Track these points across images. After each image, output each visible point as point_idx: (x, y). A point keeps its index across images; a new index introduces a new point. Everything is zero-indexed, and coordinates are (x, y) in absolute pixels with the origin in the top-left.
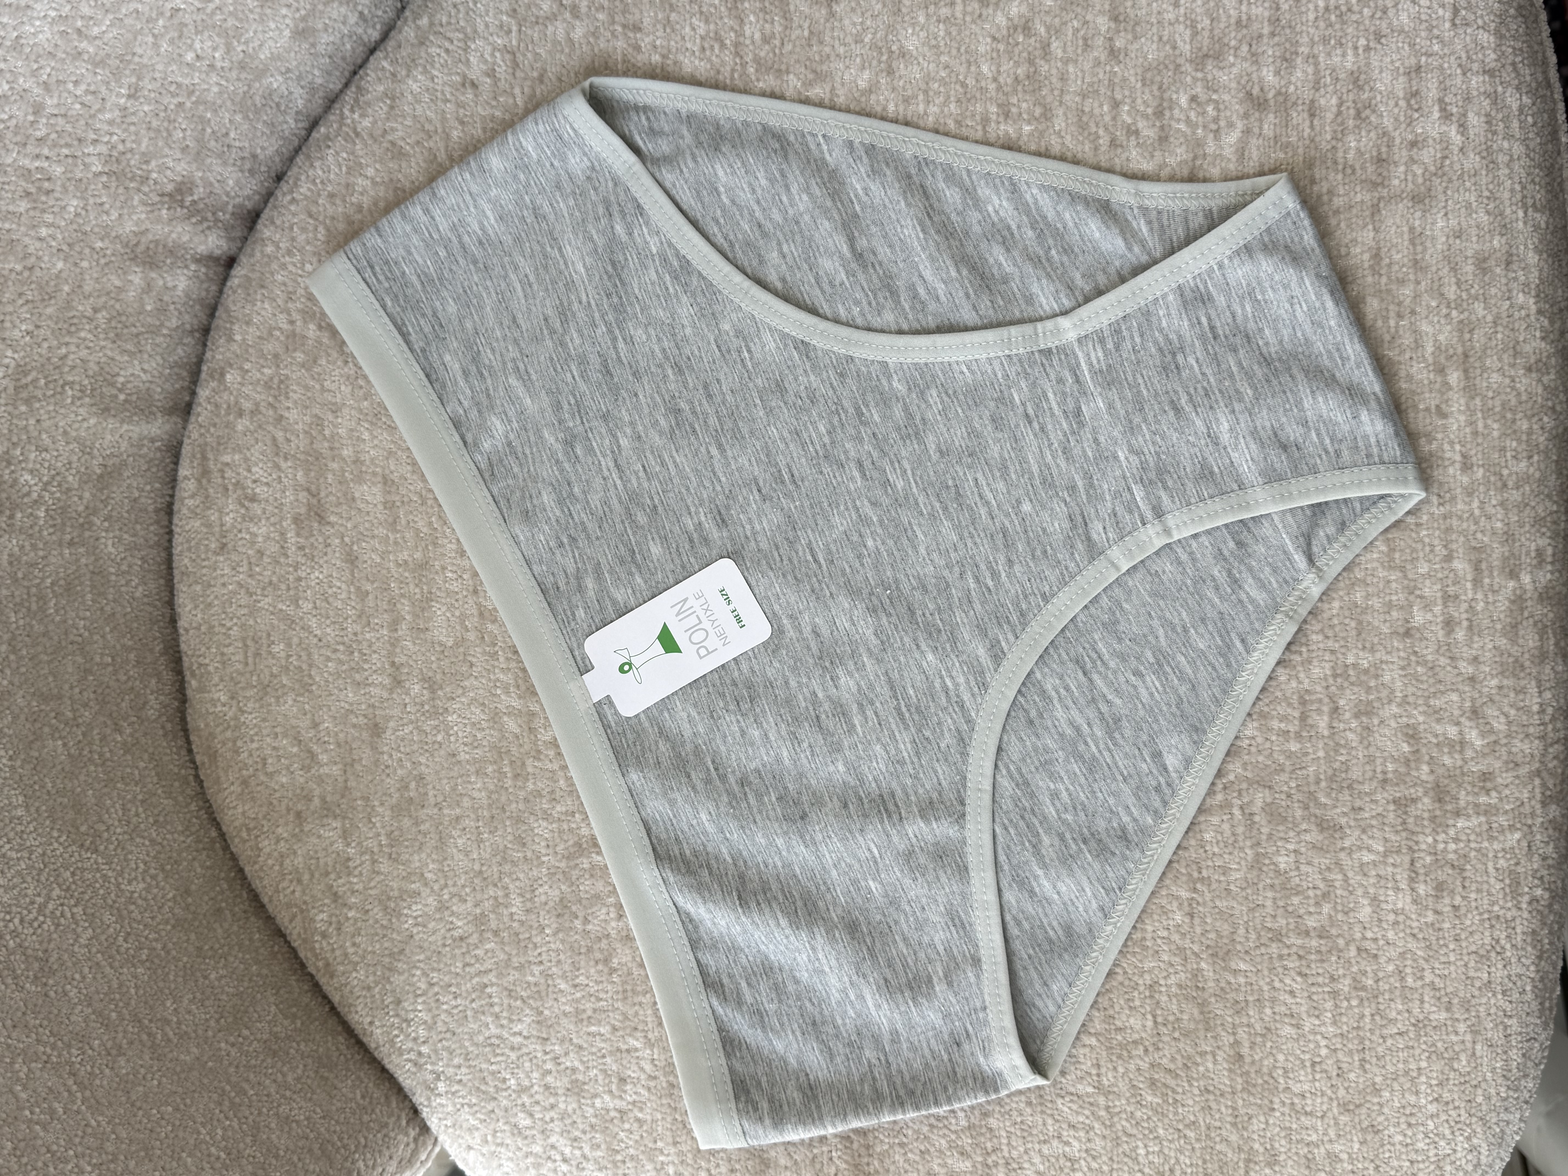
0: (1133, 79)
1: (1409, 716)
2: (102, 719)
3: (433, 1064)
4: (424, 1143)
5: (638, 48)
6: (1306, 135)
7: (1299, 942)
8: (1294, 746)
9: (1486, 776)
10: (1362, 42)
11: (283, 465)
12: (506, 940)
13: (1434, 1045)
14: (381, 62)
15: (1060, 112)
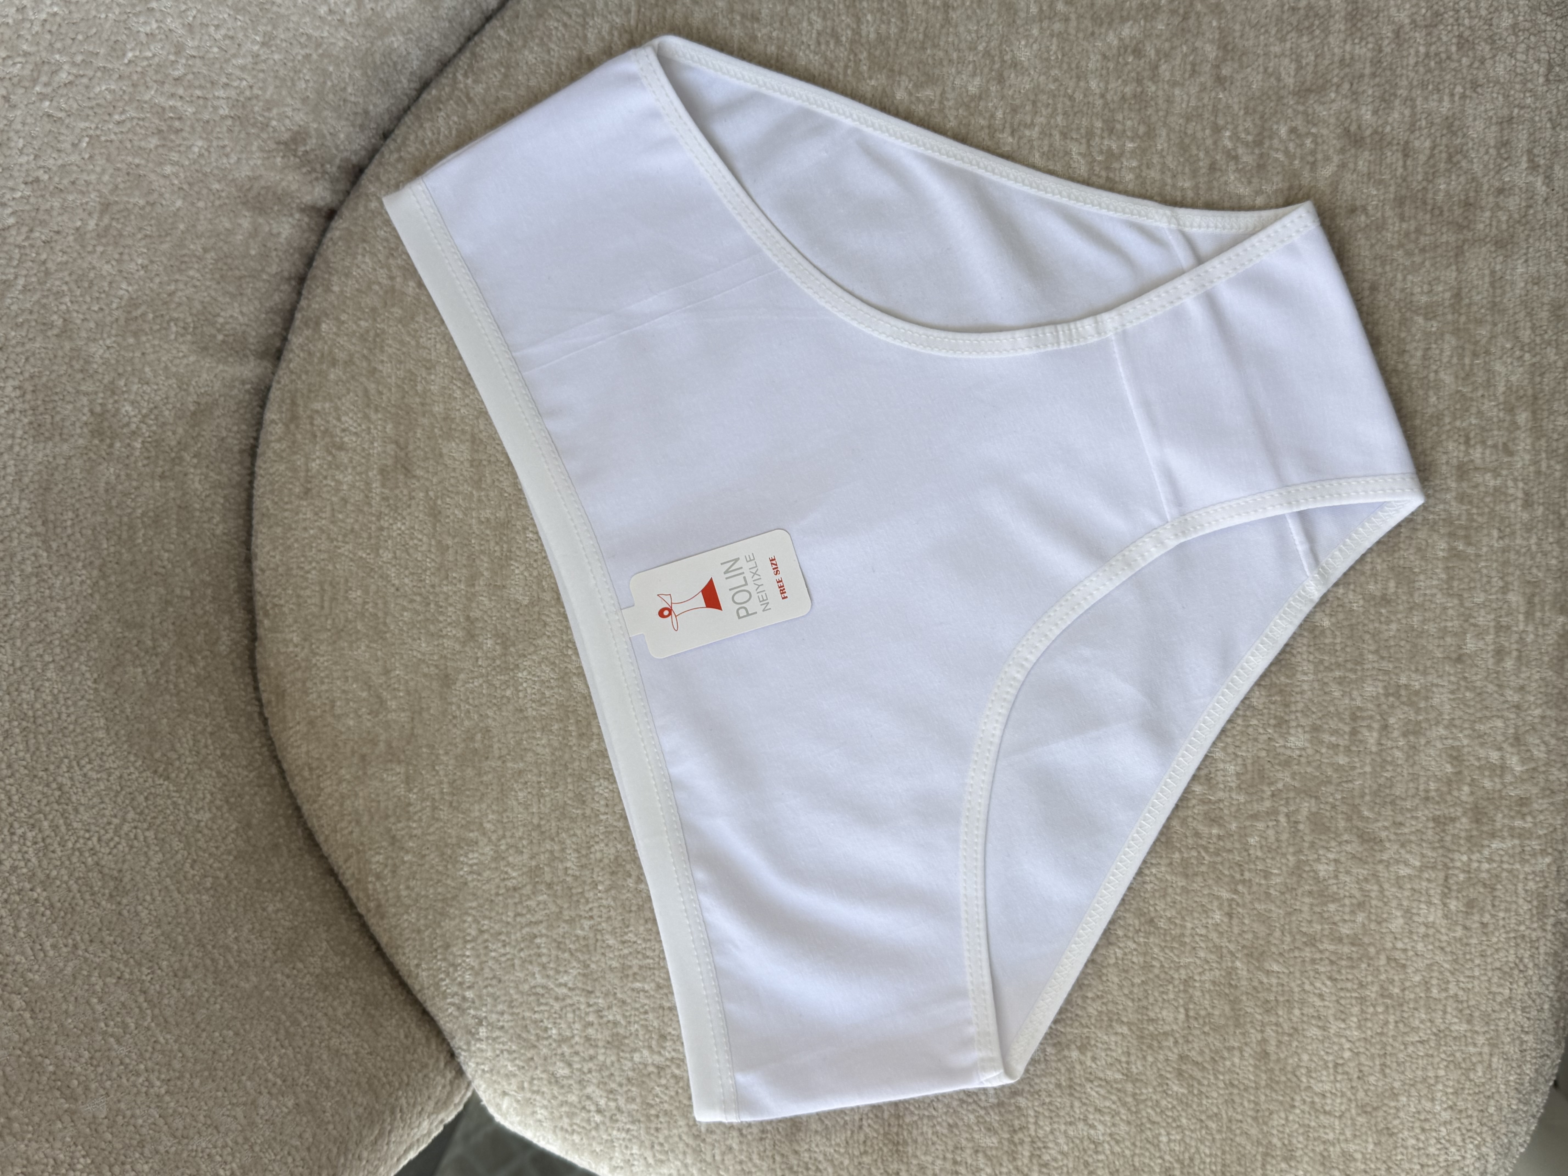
0: (1236, 107)
1: (1455, 738)
2: (178, 650)
3: (476, 1009)
4: (459, 1087)
5: (754, 38)
6: (1398, 173)
7: (1332, 948)
8: (1342, 760)
9: (1523, 802)
10: (1459, 89)
11: (373, 416)
12: (559, 893)
13: (1453, 1055)
14: (497, 30)
15: (1164, 133)
